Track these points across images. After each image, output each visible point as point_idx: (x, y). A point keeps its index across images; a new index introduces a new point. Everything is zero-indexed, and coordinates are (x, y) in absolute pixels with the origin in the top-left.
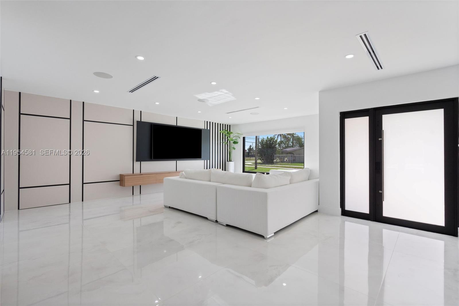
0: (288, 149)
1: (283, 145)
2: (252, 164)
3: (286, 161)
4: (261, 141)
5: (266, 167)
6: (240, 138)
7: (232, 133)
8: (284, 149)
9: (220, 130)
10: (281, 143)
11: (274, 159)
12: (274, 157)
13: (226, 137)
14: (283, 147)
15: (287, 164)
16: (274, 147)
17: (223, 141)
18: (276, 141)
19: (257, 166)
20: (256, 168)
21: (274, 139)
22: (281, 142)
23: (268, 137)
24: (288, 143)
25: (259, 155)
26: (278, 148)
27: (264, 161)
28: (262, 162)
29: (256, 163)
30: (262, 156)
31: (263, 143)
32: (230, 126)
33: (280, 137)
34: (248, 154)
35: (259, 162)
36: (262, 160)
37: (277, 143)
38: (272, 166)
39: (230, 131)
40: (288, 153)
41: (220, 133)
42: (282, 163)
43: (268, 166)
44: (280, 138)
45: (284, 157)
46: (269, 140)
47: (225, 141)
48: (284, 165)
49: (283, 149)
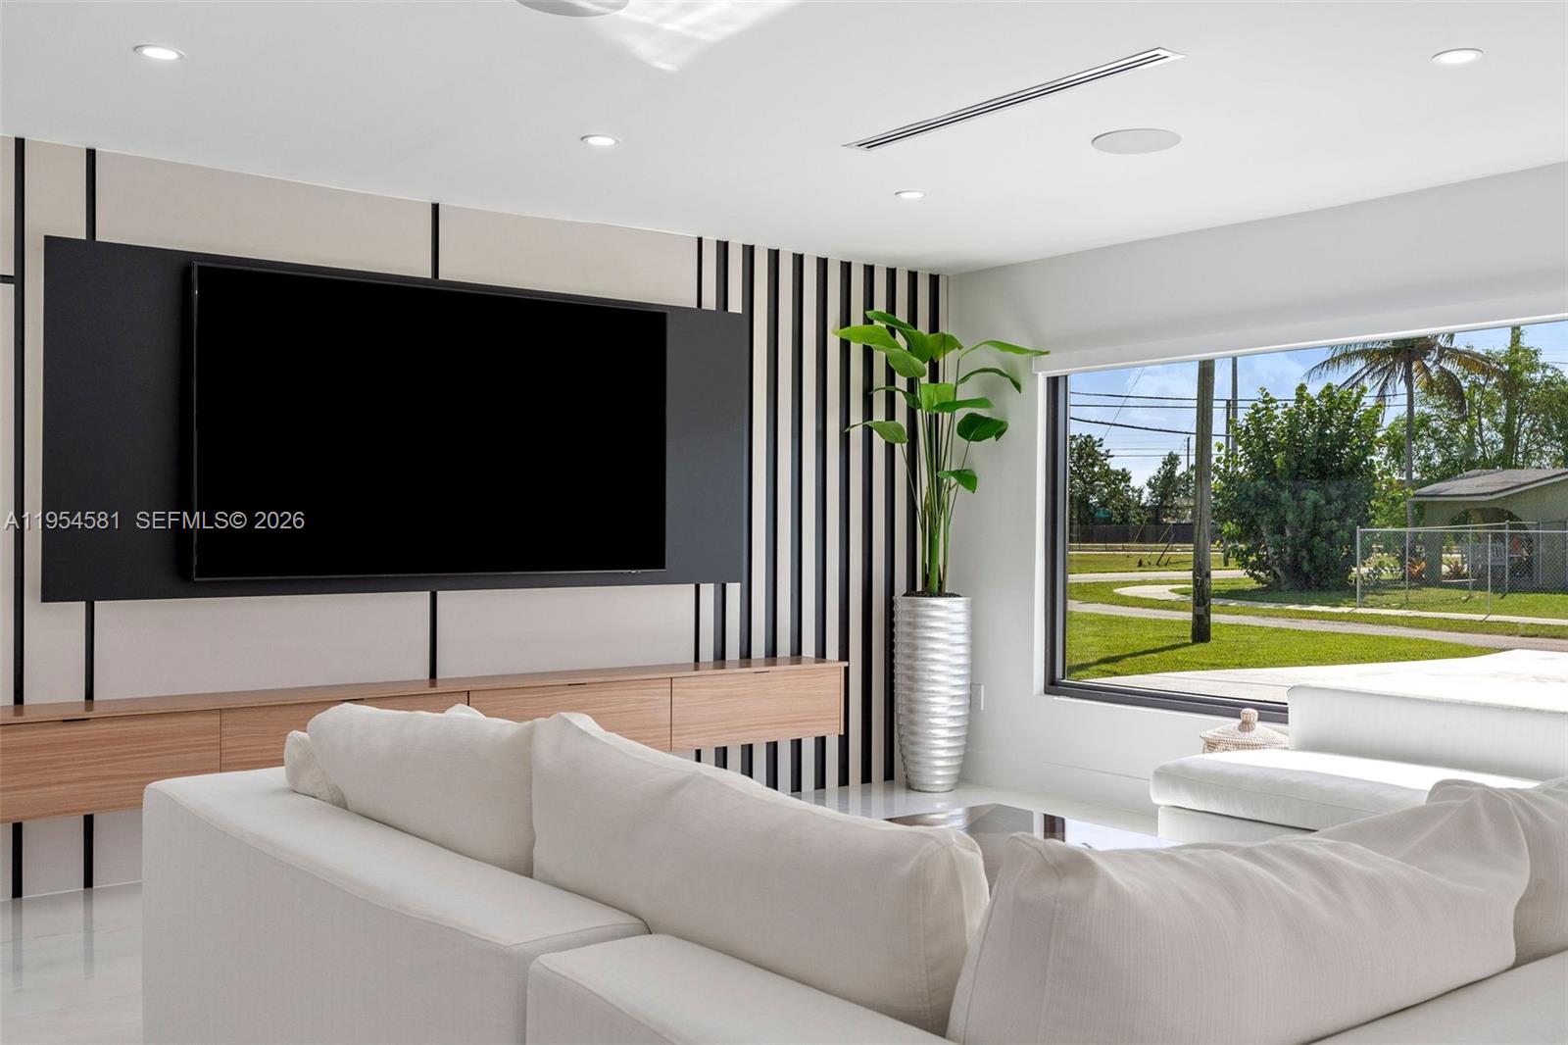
0: (1468, 485)
1: (1426, 449)
2: (1174, 597)
3: (1456, 573)
4: (1252, 418)
5: (1283, 623)
6: (1018, 386)
7: (949, 343)
8: (1439, 480)
9: (846, 321)
10: (1413, 435)
11: (1351, 560)
12: (1353, 544)
13: (901, 382)
14: (1427, 467)
15: (1457, 600)
16: (1356, 469)
17: (868, 413)
18: (1373, 418)
19: (1208, 613)
20: (1201, 631)
21: (1357, 401)
22: (1414, 426)
23: (1302, 388)
24: (1471, 430)
25: (1229, 527)
26: (1388, 472)
27: (1275, 575)
28: (1254, 584)
29: (1202, 595)
30: (1258, 536)
31: (1262, 435)
32: (934, 280)
33: (1402, 388)
34: (1157, 521)
35: (1233, 581)
36: (1254, 567)
37: (1379, 435)
38: (1339, 618)
39: (934, 326)
40: (1463, 513)
41: (845, 346)
42: (1415, 595)
43: (1300, 615)
44: (1404, 399)
45: (1436, 545)
46: (1311, 415)
47: (891, 414)
48: (1443, 605)
49: (1431, 481)
